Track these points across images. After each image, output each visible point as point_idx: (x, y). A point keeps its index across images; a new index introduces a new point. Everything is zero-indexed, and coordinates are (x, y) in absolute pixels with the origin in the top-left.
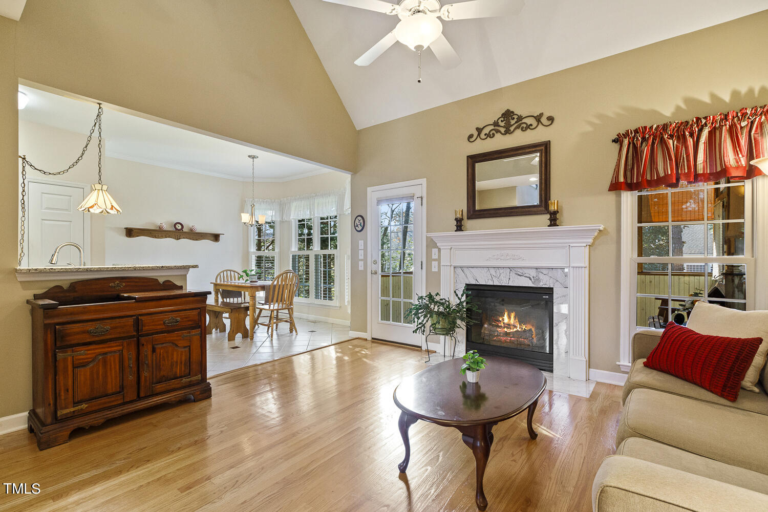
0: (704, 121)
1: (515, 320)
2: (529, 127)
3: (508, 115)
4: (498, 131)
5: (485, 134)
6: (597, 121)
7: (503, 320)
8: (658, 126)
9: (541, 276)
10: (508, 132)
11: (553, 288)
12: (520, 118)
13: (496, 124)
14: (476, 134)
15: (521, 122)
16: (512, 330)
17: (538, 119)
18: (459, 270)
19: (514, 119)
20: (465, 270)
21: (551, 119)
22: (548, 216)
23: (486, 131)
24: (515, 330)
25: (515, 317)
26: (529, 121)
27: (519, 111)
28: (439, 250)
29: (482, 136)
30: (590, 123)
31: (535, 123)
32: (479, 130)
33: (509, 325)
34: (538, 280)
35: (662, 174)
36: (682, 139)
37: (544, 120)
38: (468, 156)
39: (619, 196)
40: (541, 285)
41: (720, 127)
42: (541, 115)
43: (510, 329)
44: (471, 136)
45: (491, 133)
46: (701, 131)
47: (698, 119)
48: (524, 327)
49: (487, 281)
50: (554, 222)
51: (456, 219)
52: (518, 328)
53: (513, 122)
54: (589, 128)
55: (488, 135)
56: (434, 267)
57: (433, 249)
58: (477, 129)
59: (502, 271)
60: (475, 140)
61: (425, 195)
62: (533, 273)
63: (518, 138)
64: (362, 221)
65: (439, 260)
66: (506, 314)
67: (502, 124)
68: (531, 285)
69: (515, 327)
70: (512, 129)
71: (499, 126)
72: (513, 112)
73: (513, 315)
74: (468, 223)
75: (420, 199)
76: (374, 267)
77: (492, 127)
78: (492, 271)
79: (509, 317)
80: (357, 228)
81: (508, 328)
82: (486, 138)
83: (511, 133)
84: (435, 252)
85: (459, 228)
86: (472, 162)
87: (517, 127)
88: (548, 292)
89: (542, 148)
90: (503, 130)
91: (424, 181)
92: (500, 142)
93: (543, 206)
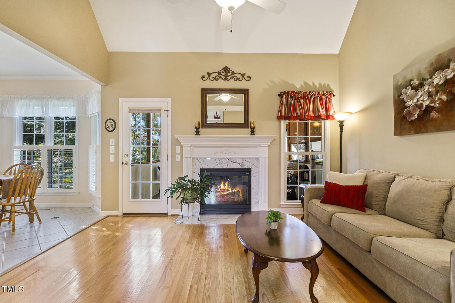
0: (312, 93)
1: (228, 186)
2: (238, 79)
3: (226, 69)
4: (221, 78)
5: (213, 78)
6: (271, 84)
7: (220, 187)
8: (297, 92)
9: (245, 162)
10: (226, 79)
11: (251, 169)
12: (233, 73)
13: (219, 73)
14: (207, 76)
15: (233, 75)
16: (226, 193)
17: (243, 75)
18: (196, 160)
19: (230, 72)
20: (200, 160)
21: (250, 77)
22: (250, 130)
23: (214, 75)
24: (228, 192)
25: (228, 185)
26: (239, 76)
27: (233, 68)
28: (182, 147)
29: (211, 78)
30: (267, 84)
31: (241, 78)
32: (209, 75)
33: (224, 190)
34: (244, 164)
35: (299, 114)
36: (305, 99)
37: (246, 77)
38: (202, 89)
39: (280, 122)
40: (245, 167)
41: (317, 97)
42: (244, 74)
43: (225, 192)
44: (203, 77)
45: (217, 78)
46: (311, 97)
47: (310, 92)
48: (234, 190)
49: (214, 166)
50: (253, 133)
51: (196, 128)
52: (230, 191)
53: (229, 74)
54: (267, 87)
55: (215, 79)
56: (178, 158)
57: (176, 147)
58: (208, 73)
59: (223, 160)
60: (206, 80)
61: (170, 109)
62: (241, 161)
63: (232, 84)
64: (113, 123)
65: (182, 154)
66: (222, 183)
67: (223, 74)
68: (240, 167)
69: (228, 190)
70: (229, 78)
71: (221, 75)
72: (229, 69)
73: (227, 184)
74: (202, 130)
75: (166, 112)
76: (125, 160)
77: (217, 74)
78: (217, 160)
79: (224, 185)
80: (108, 129)
81: (223, 192)
82: (213, 80)
83: (229, 80)
84: (178, 149)
85: (198, 133)
86: (205, 92)
87: (232, 78)
88: (249, 171)
89: (245, 92)
90: (224, 78)
91: (170, 100)
92: (221, 84)
93: (246, 124)
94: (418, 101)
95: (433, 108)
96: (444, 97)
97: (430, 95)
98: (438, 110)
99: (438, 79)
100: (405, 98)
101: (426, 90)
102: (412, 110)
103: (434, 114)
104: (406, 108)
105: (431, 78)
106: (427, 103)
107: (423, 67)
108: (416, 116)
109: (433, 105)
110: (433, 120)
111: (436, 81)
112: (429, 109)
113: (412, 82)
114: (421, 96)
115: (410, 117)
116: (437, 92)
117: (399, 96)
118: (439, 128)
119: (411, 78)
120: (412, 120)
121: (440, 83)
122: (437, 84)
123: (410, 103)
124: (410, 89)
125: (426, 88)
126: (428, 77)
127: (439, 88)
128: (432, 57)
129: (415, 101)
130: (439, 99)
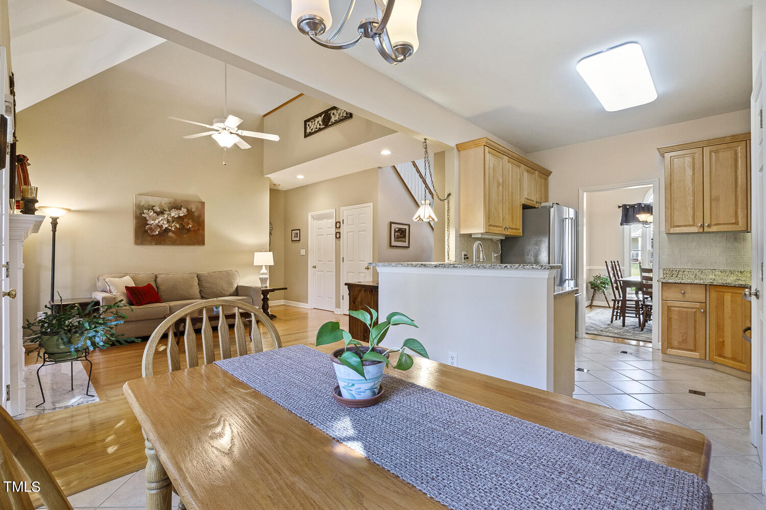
94: (159, 223)
95: (170, 230)
96: (178, 226)
97: (168, 222)
98: (173, 232)
99: (174, 213)
100: (147, 218)
101: (166, 217)
102: (153, 227)
103: (170, 234)
104: (149, 225)
105: (169, 211)
106: (167, 226)
107: (165, 201)
108: (157, 232)
109: (170, 228)
110: (170, 237)
111: (173, 214)
112: (167, 230)
113: (154, 208)
114: (162, 220)
115: (151, 232)
116: (173, 221)
117: (141, 214)
118: (174, 243)
119: (153, 205)
120: (153, 235)
121: (175, 217)
122: (173, 217)
123: (153, 222)
124: (153, 212)
125: (166, 216)
126: (167, 209)
127: (174, 219)
128: (171, 200)
129: (157, 222)
130: (174, 226)
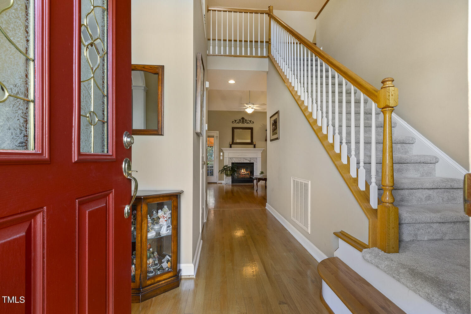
2: (248, 123)
3: (243, 118)
4: (240, 122)
7: (242, 171)
9: (251, 160)
10: (243, 123)
12: (246, 120)
13: (240, 120)
14: (234, 121)
17: (250, 121)
20: (231, 159)
21: (253, 122)
22: (253, 145)
23: (237, 121)
26: (248, 121)
27: (246, 118)
29: (236, 122)
30: (262, 126)
32: (235, 121)
34: (250, 161)
37: (251, 122)
38: (232, 127)
40: (251, 162)
42: (251, 121)
44: (233, 122)
48: (247, 172)
50: (255, 147)
51: (230, 145)
53: (244, 121)
54: (261, 126)
55: (238, 123)
56: (221, 158)
59: (242, 159)
61: (218, 136)
62: (249, 159)
63: (245, 125)
65: (223, 156)
67: (242, 121)
68: (248, 162)
69: (245, 172)
73: (244, 170)
74: (232, 146)
75: (216, 137)
77: (239, 121)
78: (239, 159)
81: (243, 173)
84: (222, 153)
85: (231, 147)
86: (233, 129)
87: (246, 122)
88: (253, 163)
89: (251, 129)
90: (242, 122)
91: (218, 132)
92: (241, 125)
93: (251, 143)
